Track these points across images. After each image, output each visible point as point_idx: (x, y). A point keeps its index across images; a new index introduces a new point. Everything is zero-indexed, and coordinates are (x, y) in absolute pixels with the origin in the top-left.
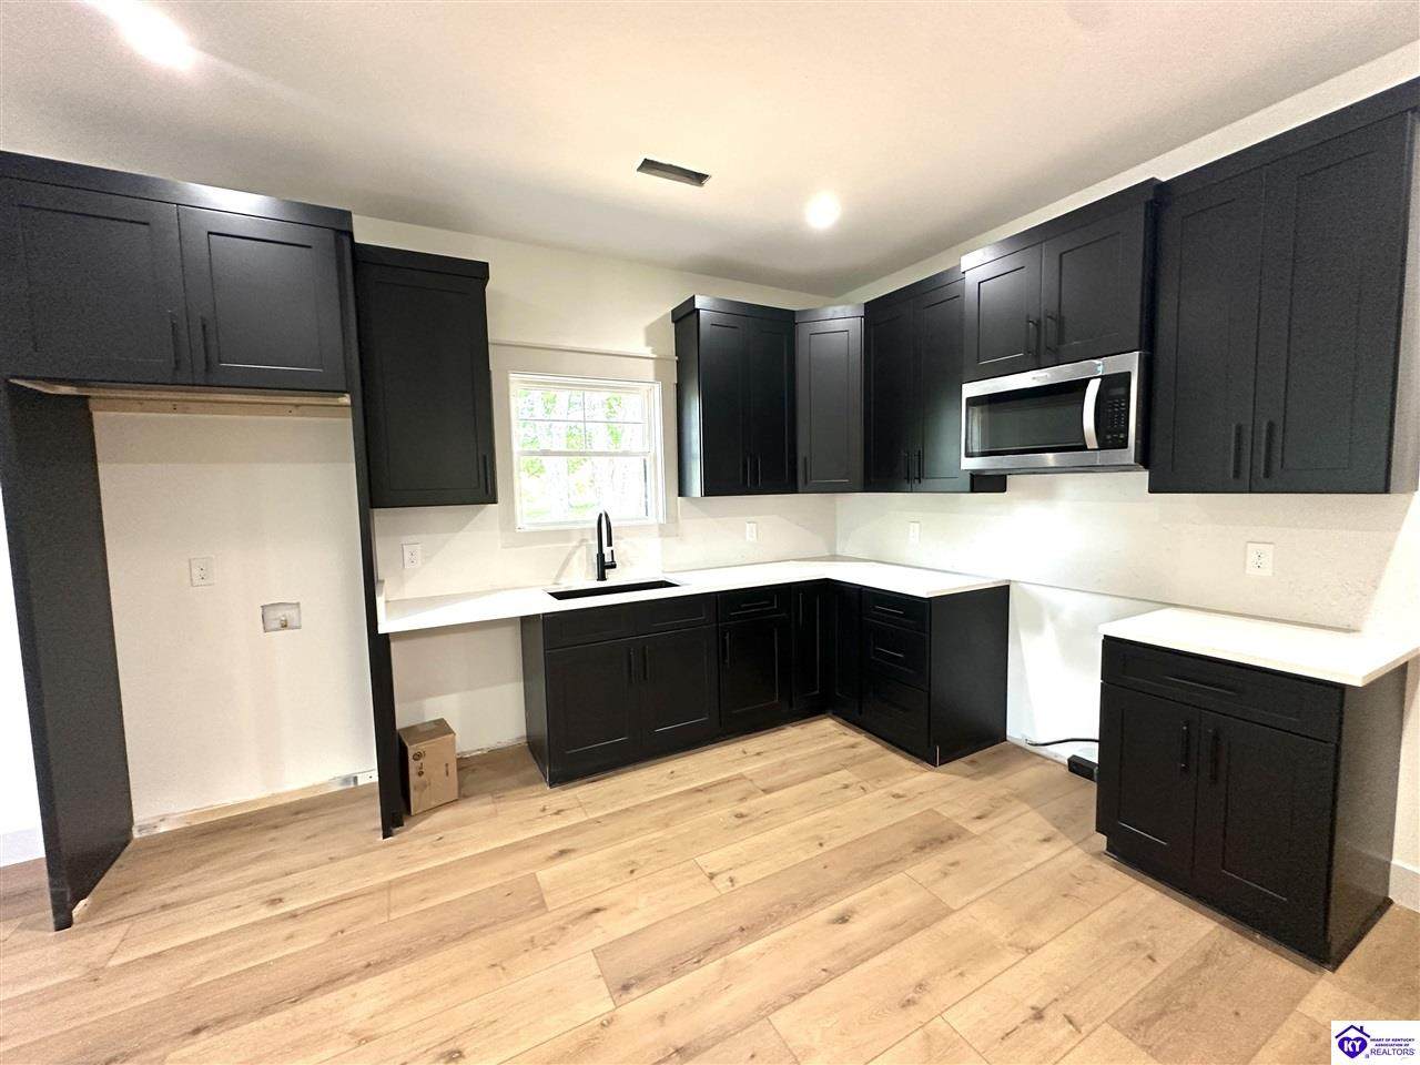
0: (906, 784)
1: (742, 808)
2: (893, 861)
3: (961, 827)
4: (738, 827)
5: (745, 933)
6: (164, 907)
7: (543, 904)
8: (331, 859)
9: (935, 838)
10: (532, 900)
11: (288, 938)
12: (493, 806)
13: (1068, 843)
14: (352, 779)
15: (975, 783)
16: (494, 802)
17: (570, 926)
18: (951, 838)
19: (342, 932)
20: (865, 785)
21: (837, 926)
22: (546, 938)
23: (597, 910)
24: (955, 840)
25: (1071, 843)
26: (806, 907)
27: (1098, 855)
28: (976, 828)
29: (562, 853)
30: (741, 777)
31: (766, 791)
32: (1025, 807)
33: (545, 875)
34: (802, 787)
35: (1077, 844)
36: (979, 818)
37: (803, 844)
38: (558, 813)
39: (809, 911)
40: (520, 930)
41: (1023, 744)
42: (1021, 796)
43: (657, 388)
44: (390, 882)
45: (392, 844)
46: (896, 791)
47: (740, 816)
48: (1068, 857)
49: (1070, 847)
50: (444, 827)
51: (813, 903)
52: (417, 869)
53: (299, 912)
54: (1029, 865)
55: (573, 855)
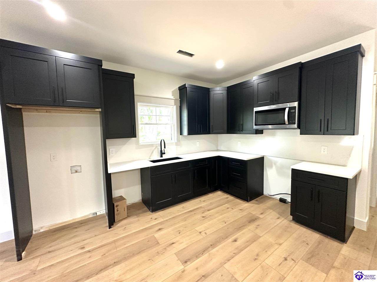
0: (242, 207)
1: (203, 215)
2: (243, 226)
3: (258, 217)
4: (203, 220)
5: (212, 246)
6: (49, 252)
7: (158, 243)
8: (95, 235)
9: (252, 220)
10: (155, 242)
11: (90, 257)
12: (137, 218)
13: (283, 219)
14: (95, 214)
15: (259, 205)
16: (137, 217)
17: (167, 248)
18: (256, 219)
19: (105, 254)
20: (233, 207)
21: (234, 243)
22: (162, 251)
23: (173, 243)
24: (257, 220)
25: (284, 219)
26: (226, 238)
27: (290, 221)
28: (261, 216)
29: (160, 229)
30: (201, 207)
31: (208, 210)
32: (271, 211)
33: (157, 235)
34: (217, 209)
35: (285, 219)
36: (262, 214)
37: (221, 223)
38: (156, 219)
39: (227, 239)
40: (154, 250)
41: (268, 195)
42: (270, 208)
43: (175, 107)
44: (114, 240)
45: (112, 230)
46: (241, 209)
47: (203, 217)
48: (284, 222)
49: (284, 220)
50: (126, 225)
51: (227, 237)
52: (121, 237)
53: (91, 250)
54: (275, 225)
55: (163, 230)
